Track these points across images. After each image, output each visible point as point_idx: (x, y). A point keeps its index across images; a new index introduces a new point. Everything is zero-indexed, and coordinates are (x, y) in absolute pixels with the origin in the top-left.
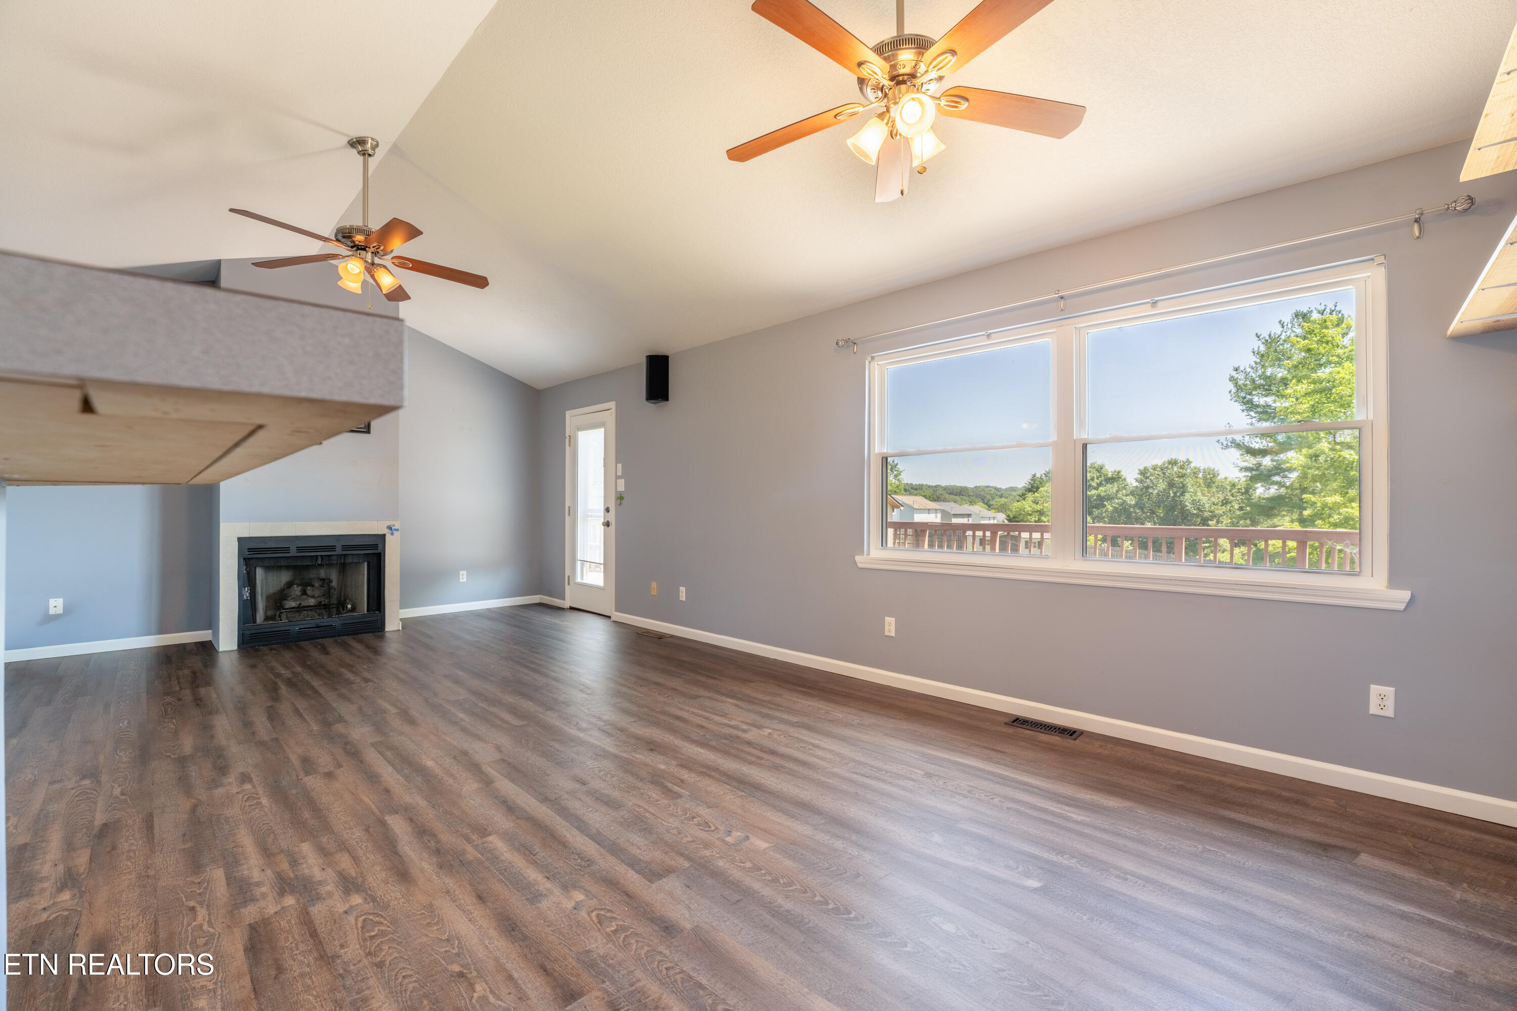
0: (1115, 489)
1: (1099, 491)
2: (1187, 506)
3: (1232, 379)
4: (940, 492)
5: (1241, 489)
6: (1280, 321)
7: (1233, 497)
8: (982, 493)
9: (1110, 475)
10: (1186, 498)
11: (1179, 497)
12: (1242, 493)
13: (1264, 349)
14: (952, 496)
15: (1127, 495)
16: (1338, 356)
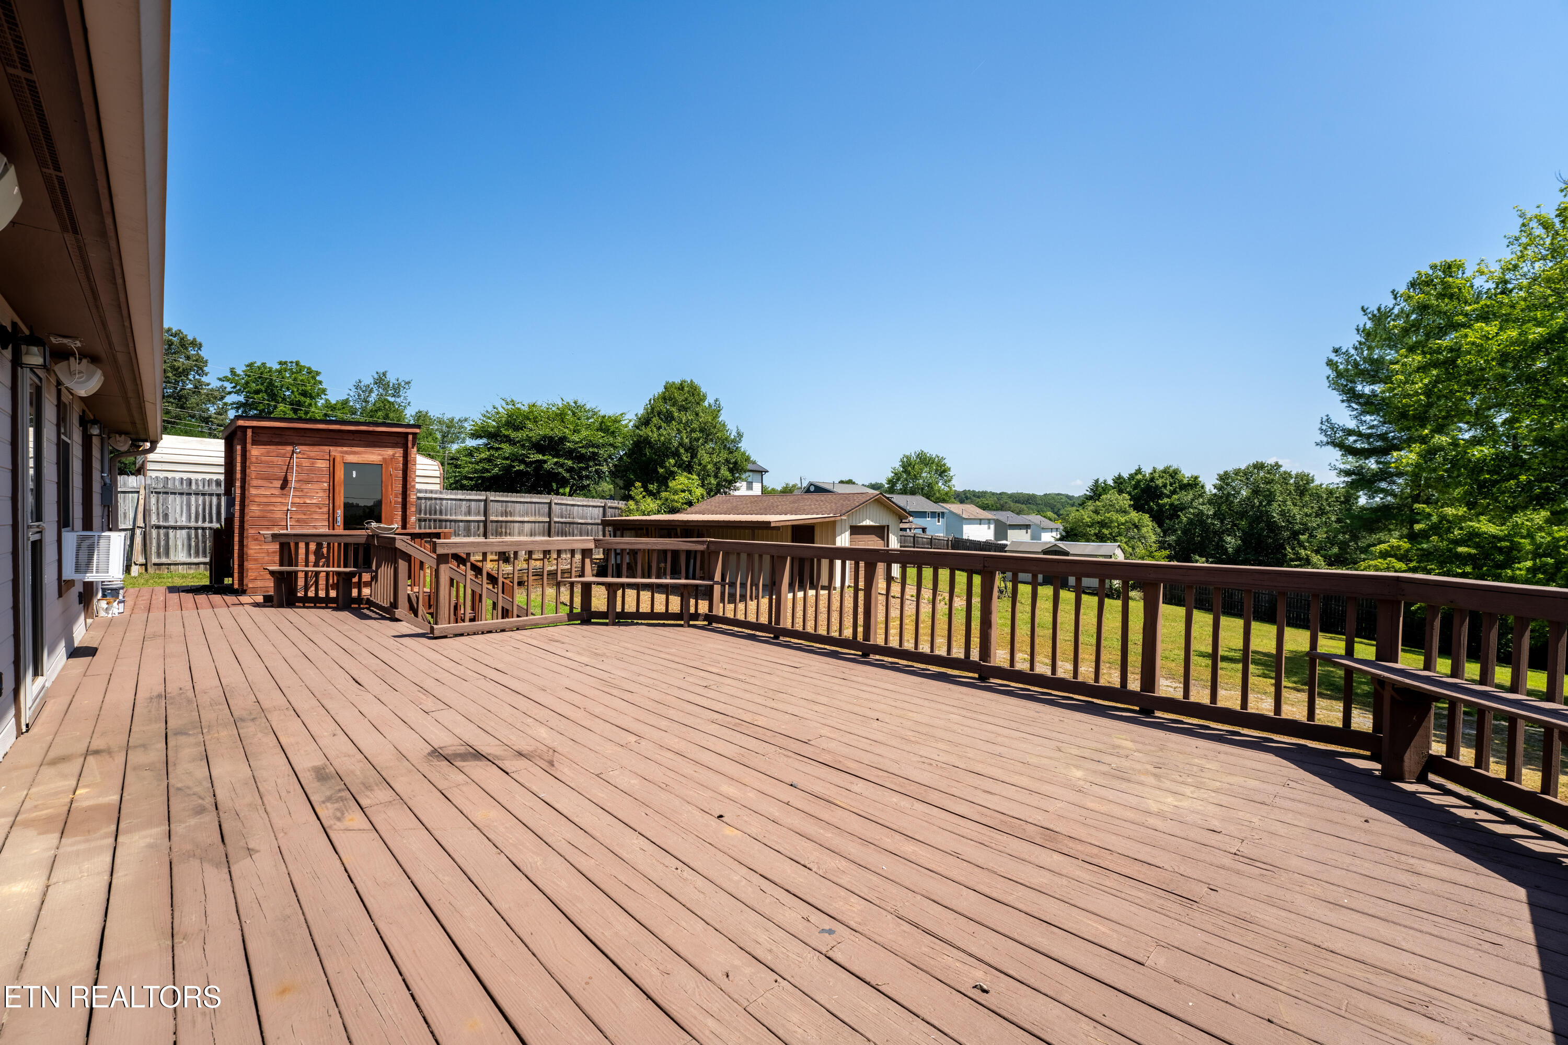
0: (1190, 497)
1: (1172, 499)
2: (1274, 517)
3: (1330, 363)
4: (1005, 499)
5: (1339, 497)
6: (1393, 292)
7: (1330, 507)
8: (1052, 501)
9: (1185, 481)
10: (1273, 507)
11: (1265, 506)
12: (1341, 502)
13: (1372, 326)
14: (1017, 505)
15: (1203, 504)
16: (1466, 315)
